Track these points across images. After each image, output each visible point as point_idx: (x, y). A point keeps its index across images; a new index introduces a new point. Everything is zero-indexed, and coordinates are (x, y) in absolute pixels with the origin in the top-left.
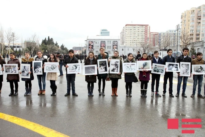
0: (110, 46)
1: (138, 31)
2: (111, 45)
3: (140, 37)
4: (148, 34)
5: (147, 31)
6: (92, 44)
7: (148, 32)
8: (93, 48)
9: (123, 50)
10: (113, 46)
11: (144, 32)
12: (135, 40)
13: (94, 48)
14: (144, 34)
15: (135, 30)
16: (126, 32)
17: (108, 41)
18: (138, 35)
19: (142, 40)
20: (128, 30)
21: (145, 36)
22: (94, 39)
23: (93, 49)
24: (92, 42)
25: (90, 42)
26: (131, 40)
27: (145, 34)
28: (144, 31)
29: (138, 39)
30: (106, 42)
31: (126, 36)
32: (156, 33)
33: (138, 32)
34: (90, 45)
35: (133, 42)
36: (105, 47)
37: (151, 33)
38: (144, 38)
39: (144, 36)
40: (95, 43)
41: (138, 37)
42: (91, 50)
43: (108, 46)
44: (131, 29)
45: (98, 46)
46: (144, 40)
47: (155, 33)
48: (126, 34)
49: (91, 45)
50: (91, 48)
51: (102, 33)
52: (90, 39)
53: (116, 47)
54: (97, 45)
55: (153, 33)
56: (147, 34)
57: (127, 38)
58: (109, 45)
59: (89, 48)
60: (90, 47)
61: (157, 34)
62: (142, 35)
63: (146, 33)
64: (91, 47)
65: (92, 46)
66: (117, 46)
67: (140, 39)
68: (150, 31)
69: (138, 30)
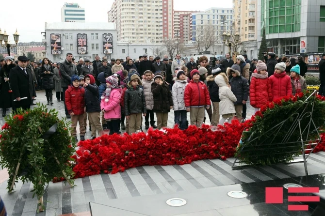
0: (97, 44)
1: (149, 10)
2: (100, 41)
3: (153, 22)
4: (170, 16)
5: (167, 8)
6: (58, 41)
7: (170, 12)
8: (60, 48)
9: (124, 51)
10: (104, 43)
11: (162, 12)
12: (141, 29)
13: (62, 49)
14: (162, 16)
15: (141, 7)
16: (122, 11)
17: (92, 34)
18: (149, 18)
19: (157, 28)
20: (127, 7)
21: (164, 20)
22: (62, 30)
23: (61, 51)
24: (58, 36)
25: (54, 36)
26: (133, 29)
27: (164, 16)
28: (161, 8)
29: (149, 26)
30: (89, 35)
31: (122, 20)
32: (186, 13)
33: (149, 12)
34: (54, 43)
35: (138, 34)
36: (86, 46)
37: (175, 12)
38: (161, 24)
39: (161, 20)
40: (64, 38)
41: (149, 21)
42: (56, 53)
43: (93, 44)
44: (133, 5)
45: (71, 45)
46: (161, 28)
47: (183, 13)
48: (122, 16)
49: (57, 43)
50: (57, 48)
51: (67, 13)
52: (53, 30)
53: (110, 45)
54: (69, 42)
55: (178, 12)
56: (167, 16)
57: (124, 23)
58: (95, 42)
59: (52, 48)
60: (53, 45)
61: (187, 16)
62: (157, 18)
63: (165, 14)
64: (56, 46)
65: (59, 44)
66: (112, 43)
67: (153, 26)
68: (173, 10)
69: (149, 8)
